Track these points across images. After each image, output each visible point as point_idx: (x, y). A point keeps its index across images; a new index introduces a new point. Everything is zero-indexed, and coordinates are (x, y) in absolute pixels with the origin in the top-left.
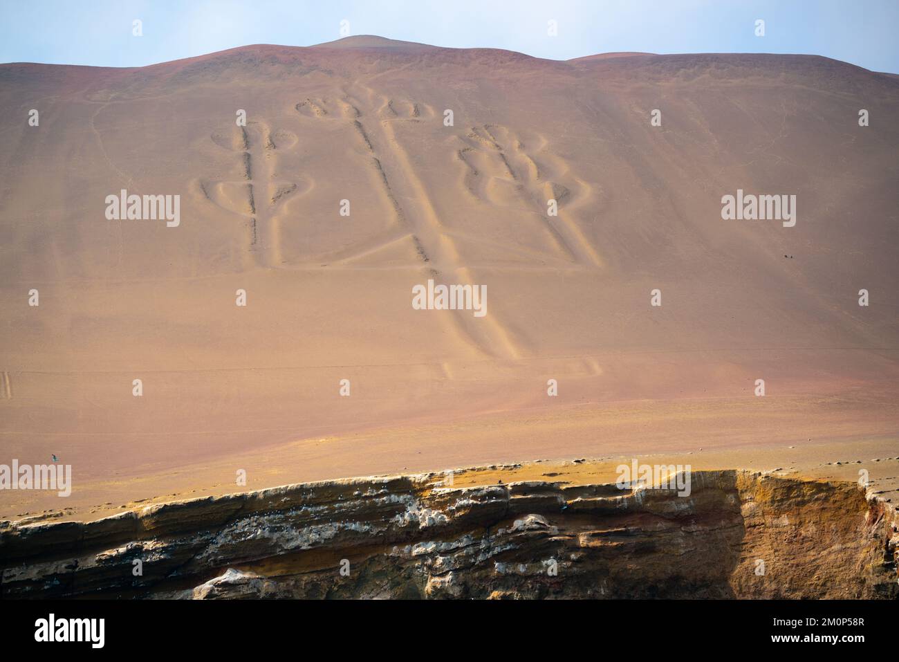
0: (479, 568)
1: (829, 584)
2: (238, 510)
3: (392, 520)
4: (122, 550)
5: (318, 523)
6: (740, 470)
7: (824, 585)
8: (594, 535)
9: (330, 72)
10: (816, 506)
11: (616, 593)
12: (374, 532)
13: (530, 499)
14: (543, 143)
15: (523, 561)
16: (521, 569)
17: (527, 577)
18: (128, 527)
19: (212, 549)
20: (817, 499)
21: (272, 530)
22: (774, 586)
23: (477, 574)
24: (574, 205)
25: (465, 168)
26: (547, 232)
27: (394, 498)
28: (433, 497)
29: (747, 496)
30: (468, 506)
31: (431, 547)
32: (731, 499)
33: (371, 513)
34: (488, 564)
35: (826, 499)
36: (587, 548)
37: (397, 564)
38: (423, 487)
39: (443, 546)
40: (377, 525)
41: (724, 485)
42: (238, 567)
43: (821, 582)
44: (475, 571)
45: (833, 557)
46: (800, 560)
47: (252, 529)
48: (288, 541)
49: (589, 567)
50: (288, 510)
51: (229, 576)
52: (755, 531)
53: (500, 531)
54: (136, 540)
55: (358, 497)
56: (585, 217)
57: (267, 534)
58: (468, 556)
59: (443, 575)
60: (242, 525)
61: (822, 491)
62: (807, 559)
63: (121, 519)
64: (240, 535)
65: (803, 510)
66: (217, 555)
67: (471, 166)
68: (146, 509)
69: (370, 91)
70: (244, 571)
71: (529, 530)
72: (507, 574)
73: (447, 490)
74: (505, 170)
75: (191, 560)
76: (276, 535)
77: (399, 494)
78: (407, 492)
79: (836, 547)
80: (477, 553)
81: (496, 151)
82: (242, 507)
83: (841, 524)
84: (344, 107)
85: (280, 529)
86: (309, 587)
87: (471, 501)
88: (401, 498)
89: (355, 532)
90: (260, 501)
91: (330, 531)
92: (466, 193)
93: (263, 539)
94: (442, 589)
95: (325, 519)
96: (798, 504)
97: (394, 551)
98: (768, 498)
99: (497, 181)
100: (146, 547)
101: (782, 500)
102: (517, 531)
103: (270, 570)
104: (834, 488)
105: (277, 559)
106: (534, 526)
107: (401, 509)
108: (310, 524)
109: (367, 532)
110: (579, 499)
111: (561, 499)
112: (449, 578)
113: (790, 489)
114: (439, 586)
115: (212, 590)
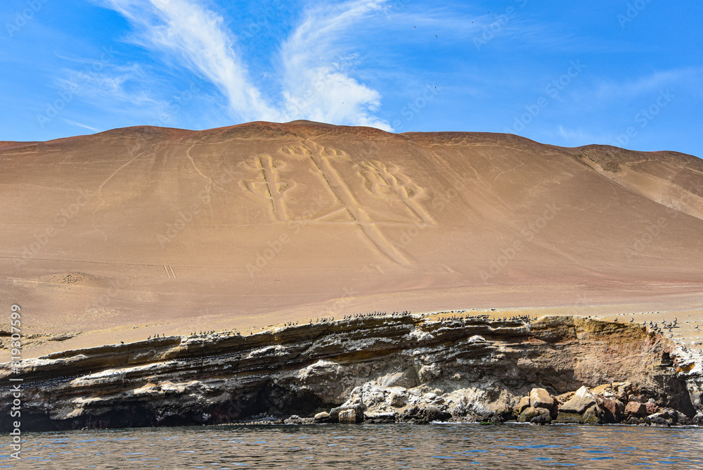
0: (448, 361)
1: (628, 374)
2: (325, 331)
3: (403, 337)
4: (264, 350)
5: (365, 337)
6: (575, 316)
7: (625, 375)
8: (508, 346)
9: (295, 135)
10: (617, 335)
11: (520, 375)
12: (394, 342)
13: (476, 328)
14: (397, 169)
15: (472, 359)
16: (471, 362)
17: (473, 366)
18: (267, 339)
19: (311, 349)
20: (618, 332)
21: (342, 341)
22: (598, 375)
23: (447, 364)
24: (416, 196)
25: (364, 179)
26: (407, 208)
27: (404, 326)
28: (425, 326)
29: (580, 329)
30: (445, 330)
31: (423, 350)
32: (571, 330)
33: (392, 333)
34: (454, 359)
35: (622, 332)
36: (504, 353)
37: (406, 358)
38: (419, 321)
39: (430, 350)
40: (395, 339)
41: (568, 323)
42: (324, 359)
43: (624, 373)
44: (446, 363)
45: (629, 361)
46: (611, 362)
47: (331, 340)
48: (350, 346)
49: (506, 362)
50: (350, 331)
51: (321, 363)
52: (586, 346)
53: (460, 343)
54: (270, 345)
55: (386, 325)
56: (423, 202)
57: (340, 343)
58: (443, 355)
59: (429, 365)
60: (328, 339)
61: (621, 328)
62: (616, 361)
63: (264, 334)
64: (326, 343)
65: (611, 336)
66: (314, 353)
67: (367, 178)
68: (276, 329)
69: (315, 144)
70: (328, 361)
71: (476, 343)
72: (463, 365)
73: (433, 322)
74: (383, 181)
75: (299, 356)
76: (344, 343)
77: (407, 324)
78: (411, 323)
79: (630, 356)
80: (447, 354)
81: (377, 172)
82: (326, 329)
83: (632, 344)
84: (304, 151)
85: (347, 340)
86: (361, 369)
87: (447, 328)
88: (408, 326)
89: (384, 343)
90: (336, 326)
91: (371, 341)
92: (367, 190)
93: (338, 345)
94: (429, 372)
95: (369, 336)
96: (608, 334)
97: (404, 352)
98: (592, 330)
99: (379, 185)
100: (276, 349)
101: (599, 331)
102: (471, 343)
103: (341, 361)
104: (627, 326)
105: (344, 355)
106: (478, 341)
107: (408, 332)
108: (361, 338)
109: (390, 343)
110: (499, 328)
111: (491, 328)
112: (433, 366)
113: (603, 326)
114: (428, 370)
115: (312, 370)
